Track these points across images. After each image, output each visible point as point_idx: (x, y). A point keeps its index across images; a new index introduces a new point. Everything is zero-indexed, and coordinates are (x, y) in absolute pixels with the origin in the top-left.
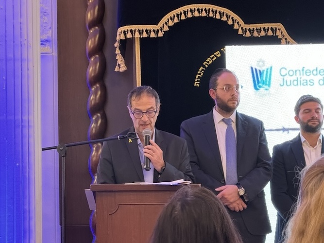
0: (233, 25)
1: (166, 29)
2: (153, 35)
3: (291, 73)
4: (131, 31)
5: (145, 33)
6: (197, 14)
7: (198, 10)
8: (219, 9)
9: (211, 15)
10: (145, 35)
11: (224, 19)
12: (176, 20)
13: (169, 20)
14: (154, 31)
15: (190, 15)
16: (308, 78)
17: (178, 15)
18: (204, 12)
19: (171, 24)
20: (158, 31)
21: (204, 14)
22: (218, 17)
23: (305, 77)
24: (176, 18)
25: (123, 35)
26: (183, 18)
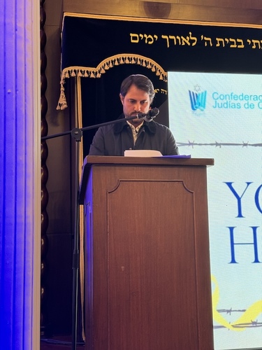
0: (156, 72)
1: (103, 71)
2: (92, 76)
3: (222, 97)
4: (75, 71)
5: (86, 73)
6: (127, 62)
7: (129, 58)
8: (145, 58)
9: (139, 63)
10: (86, 75)
11: (149, 67)
12: (111, 66)
13: (105, 65)
14: (93, 72)
15: (122, 62)
16: (236, 102)
17: (112, 61)
18: (133, 60)
19: (107, 68)
20: (96, 73)
21: (133, 62)
22: (144, 65)
23: (233, 101)
24: (111, 63)
25: (67, 74)
26: (117, 64)
